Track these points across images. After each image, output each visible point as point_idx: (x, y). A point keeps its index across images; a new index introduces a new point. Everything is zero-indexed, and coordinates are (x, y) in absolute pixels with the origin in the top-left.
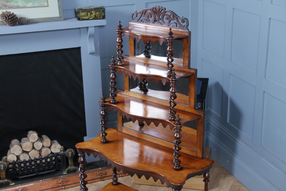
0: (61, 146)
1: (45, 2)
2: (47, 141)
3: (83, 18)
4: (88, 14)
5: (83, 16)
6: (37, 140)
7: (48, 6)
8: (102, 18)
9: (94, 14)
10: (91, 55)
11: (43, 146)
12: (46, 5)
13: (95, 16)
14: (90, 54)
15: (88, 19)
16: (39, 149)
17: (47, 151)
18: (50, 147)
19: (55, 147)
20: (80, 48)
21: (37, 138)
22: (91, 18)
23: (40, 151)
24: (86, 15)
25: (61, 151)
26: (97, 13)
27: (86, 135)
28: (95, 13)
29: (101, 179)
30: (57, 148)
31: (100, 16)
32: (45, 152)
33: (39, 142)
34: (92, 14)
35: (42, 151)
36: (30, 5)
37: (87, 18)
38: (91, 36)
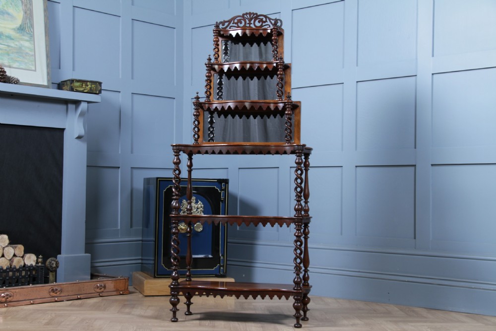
0: (38, 258)
1: (32, 65)
2: (20, 249)
3: (78, 89)
4: (83, 85)
5: (78, 87)
6: (7, 244)
7: (35, 71)
8: (98, 92)
9: (89, 86)
10: (77, 141)
11: (15, 255)
12: (34, 69)
13: (91, 88)
14: (77, 138)
15: (82, 92)
16: (9, 259)
17: (19, 262)
18: (23, 257)
19: (30, 258)
20: (63, 130)
21: (7, 241)
22: (86, 91)
23: (11, 260)
24: (81, 86)
25: (37, 263)
26: (93, 86)
27: (60, 254)
28: (91, 85)
29: (99, 295)
30: (31, 260)
31: (96, 90)
32: (17, 263)
33: (10, 247)
34: (88, 86)
35: (13, 262)
36: (15, 65)
37: (82, 89)
38: (82, 114)
